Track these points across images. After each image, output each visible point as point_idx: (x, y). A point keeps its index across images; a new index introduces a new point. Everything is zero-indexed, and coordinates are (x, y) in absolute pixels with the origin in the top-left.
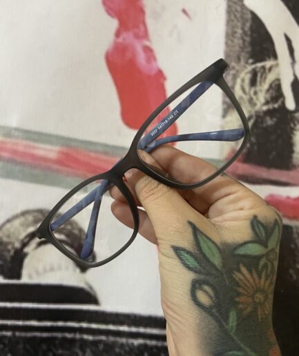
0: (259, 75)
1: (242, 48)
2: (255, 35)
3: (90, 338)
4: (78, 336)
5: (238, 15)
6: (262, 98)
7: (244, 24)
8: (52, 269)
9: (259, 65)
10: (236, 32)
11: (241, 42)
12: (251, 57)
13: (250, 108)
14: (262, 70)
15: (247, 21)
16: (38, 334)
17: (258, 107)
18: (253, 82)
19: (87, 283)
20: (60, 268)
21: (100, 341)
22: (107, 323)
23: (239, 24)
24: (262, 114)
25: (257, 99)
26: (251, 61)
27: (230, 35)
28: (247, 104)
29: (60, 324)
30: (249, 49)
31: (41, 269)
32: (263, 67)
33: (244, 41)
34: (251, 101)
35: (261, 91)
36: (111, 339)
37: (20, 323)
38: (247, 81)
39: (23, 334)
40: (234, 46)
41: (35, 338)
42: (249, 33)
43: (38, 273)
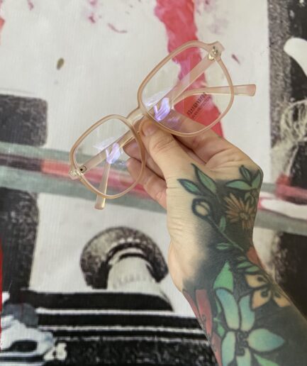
0: (300, 111)
1: (285, 89)
2: (294, 78)
3: (167, 340)
4: (156, 339)
5: (280, 61)
6: (303, 131)
7: (285, 68)
8: (132, 280)
9: (299, 103)
10: (278, 75)
11: (283, 83)
12: (293, 96)
13: (294, 140)
14: (302, 107)
15: (287, 65)
16: (122, 338)
17: (300, 138)
18: (295, 117)
19: (162, 292)
20: (138, 279)
21: (176, 344)
22: (181, 326)
23: (281, 68)
24: (303, 145)
25: (299, 131)
26: (292, 99)
27: (274, 78)
28: (291, 136)
29: (141, 328)
30: (290, 89)
31: (122, 280)
32: (303, 105)
33: (286, 82)
34: (294, 133)
35: (302, 124)
36: (186, 341)
37: (106, 328)
38: (290, 117)
39: (109, 339)
40: (277, 87)
41: (119, 342)
42: (290, 76)
43: (121, 283)
